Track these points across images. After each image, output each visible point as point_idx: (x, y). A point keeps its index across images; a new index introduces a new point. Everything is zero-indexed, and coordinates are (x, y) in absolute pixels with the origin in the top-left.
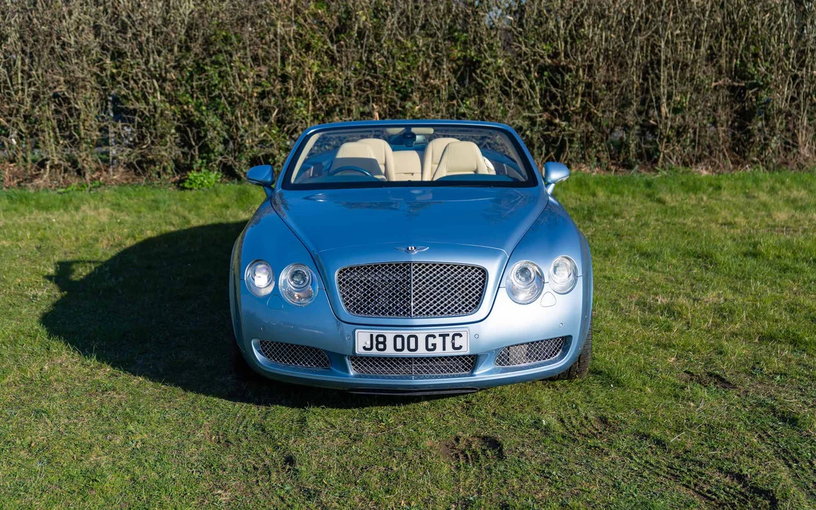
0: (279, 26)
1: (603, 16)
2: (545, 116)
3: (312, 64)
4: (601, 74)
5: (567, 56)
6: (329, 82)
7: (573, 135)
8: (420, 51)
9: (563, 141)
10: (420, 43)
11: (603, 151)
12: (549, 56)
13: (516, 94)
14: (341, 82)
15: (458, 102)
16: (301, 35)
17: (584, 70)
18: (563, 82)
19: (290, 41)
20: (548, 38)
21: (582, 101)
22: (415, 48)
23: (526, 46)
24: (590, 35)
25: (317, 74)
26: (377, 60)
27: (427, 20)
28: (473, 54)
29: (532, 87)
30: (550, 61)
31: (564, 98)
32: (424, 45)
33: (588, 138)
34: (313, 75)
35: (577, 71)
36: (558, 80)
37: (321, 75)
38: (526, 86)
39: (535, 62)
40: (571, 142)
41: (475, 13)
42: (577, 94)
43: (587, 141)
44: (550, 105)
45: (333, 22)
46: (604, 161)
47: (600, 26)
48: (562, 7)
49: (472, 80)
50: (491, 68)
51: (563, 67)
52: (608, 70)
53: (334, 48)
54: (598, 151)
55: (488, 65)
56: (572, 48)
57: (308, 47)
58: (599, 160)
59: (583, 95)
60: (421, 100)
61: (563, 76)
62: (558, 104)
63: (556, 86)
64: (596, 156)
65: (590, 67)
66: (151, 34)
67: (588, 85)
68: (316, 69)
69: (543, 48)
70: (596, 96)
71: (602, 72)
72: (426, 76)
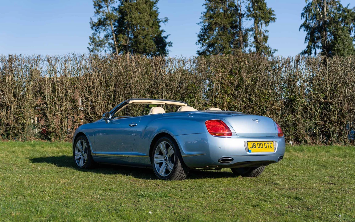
0: (215, 83)
1: (346, 83)
2: (322, 123)
3: (227, 99)
4: (345, 107)
5: (331, 98)
6: (233, 106)
7: (334, 131)
8: (271, 95)
9: (330, 133)
10: (270, 91)
11: (347, 138)
12: (323, 98)
13: (310, 113)
14: (238, 106)
15: (286, 115)
16: (223, 87)
17: (338, 104)
18: (329, 109)
19: (219, 89)
20: (323, 91)
21: (338, 116)
22: (268, 93)
23: (314, 94)
24: (341, 91)
25: (229, 103)
26: (253, 98)
27: (273, 83)
28: (292, 97)
29: (317, 111)
30: (324, 101)
31: (330, 115)
32: (272, 93)
33: (340, 133)
34: (227, 103)
35: (335, 105)
36: (327, 108)
37: (231, 103)
38: (314, 110)
39: (317, 101)
40: (333, 134)
41: (293, 80)
42: (335, 114)
43: (340, 134)
44: (324, 118)
45: (236, 83)
46: (348, 143)
47: (345, 87)
48: (329, 79)
49: (291, 107)
50: (299, 102)
51: (330, 103)
52: (348, 105)
53: (236, 93)
54: (345, 139)
55: (298, 101)
56: (333, 96)
57: (226, 92)
58: (345, 142)
59: (338, 114)
60: (270, 114)
61: (329, 106)
62: (327, 118)
63: (327, 111)
64: (344, 141)
65: (341, 103)
66: (164, 85)
67: (341, 110)
68: (228, 101)
69: (321, 95)
70: (344, 115)
71: (346, 105)
72: (273, 105)
